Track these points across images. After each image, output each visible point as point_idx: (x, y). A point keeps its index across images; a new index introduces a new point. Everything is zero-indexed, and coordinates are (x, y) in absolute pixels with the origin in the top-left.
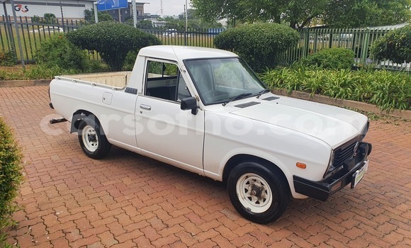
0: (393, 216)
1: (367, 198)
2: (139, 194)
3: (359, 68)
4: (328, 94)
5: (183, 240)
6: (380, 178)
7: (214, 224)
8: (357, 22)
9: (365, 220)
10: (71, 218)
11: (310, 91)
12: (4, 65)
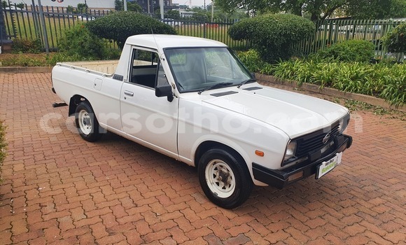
0: (362, 209)
1: (343, 190)
2: (119, 176)
3: (378, 61)
4: (337, 87)
5: (147, 219)
6: (364, 172)
7: (181, 206)
8: (381, 12)
9: (332, 211)
10: (51, 193)
11: (320, 83)
12: (31, 52)
